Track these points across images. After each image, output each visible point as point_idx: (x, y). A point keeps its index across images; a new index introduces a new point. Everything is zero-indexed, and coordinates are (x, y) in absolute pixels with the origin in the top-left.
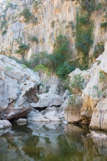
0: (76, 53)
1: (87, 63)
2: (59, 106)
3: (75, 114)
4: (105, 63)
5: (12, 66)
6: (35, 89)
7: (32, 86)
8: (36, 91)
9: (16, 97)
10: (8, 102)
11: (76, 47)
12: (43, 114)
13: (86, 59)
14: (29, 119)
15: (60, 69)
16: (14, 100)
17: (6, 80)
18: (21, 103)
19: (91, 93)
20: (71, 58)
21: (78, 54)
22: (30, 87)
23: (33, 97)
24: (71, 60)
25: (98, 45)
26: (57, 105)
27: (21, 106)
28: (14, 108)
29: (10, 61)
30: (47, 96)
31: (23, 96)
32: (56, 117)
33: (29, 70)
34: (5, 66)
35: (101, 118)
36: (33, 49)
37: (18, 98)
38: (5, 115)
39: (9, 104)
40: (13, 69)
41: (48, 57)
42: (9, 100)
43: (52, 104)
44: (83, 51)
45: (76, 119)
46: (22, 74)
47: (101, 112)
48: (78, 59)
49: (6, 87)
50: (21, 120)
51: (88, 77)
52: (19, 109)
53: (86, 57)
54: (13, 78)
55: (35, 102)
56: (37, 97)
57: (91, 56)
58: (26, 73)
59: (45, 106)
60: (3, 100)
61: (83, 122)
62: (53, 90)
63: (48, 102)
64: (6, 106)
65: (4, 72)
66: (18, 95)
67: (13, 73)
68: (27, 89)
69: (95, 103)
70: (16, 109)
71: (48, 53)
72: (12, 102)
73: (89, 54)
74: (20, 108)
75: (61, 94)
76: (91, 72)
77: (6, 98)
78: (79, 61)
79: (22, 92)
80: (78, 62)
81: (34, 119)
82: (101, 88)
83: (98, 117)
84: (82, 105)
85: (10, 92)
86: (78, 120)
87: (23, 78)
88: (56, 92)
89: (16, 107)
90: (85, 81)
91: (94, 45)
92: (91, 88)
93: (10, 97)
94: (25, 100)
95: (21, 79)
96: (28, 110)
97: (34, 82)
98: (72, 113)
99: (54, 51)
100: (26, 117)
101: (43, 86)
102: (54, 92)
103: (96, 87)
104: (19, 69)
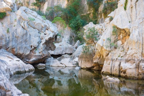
0: (88, 8)
1: (96, 17)
2: (71, 54)
3: (88, 61)
4: (118, 19)
5: (34, 18)
6: (53, 39)
7: (51, 35)
8: (54, 40)
9: (37, 45)
10: (30, 49)
11: (88, 3)
12: (59, 60)
13: (96, 14)
14: (47, 64)
15: (73, 22)
16: (35, 48)
17: (28, 30)
18: (41, 50)
19: (105, 44)
20: (83, 13)
21: (89, 10)
22: (49, 37)
23: (50, 45)
24: (83, 15)
25: (108, 3)
26: (69, 53)
27: (41, 53)
28: (35, 54)
29: (32, 12)
30: (61, 45)
31: (43, 44)
32: (70, 63)
33: (48, 21)
34: (27, 17)
35: (112, 65)
36: (49, 3)
37: (38, 46)
38: (28, 60)
39: (31, 51)
40: (34, 20)
41: (62, 11)
42: (31, 47)
43: (65, 52)
44: (94, 7)
45: (89, 65)
46: (43, 25)
47: (112, 60)
48: (89, 14)
49: (28, 36)
50: (40, 64)
51: (100, 30)
52: (39, 56)
53: (96, 12)
54: (34, 28)
55: (52, 50)
56: (54, 45)
57: (101, 11)
58: (46, 24)
59: (59, 53)
60: (25, 47)
61: (95, 68)
62: (66, 40)
63: (62, 50)
64: (28, 53)
65: (27, 22)
66: (39, 43)
67: (35, 23)
68: (47, 38)
69: (107, 52)
70: (37, 56)
71: (63, 7)
72: (33, 49)
73: (99, 10)
74: (40, 54)
75: (73, 44)
76: (103, 26)
77: (28, 46)
78: (90, 16)
79: (42, 40)
80: (88, 16)
81: (51, 64)
82: (113, 40)
83: (109, 64)
84: (95, 54)
85: (32, 40)
86: (90, 66)
87: (43, 29)
88: (68, 42)
89: (37, 53)
90: (98, 34)
91: (104, 2)
92: (104, 40)
93: (32, 44)
94: (44, 48)
95: (42, 29)
96: (47, 56)
97: (53, 32)
98: (85, 61)
99: (68, 5)
100: (44, 63)
101: (60, 36)
102: (66, 42)
103: (109, 40)
104: (39, 20)
